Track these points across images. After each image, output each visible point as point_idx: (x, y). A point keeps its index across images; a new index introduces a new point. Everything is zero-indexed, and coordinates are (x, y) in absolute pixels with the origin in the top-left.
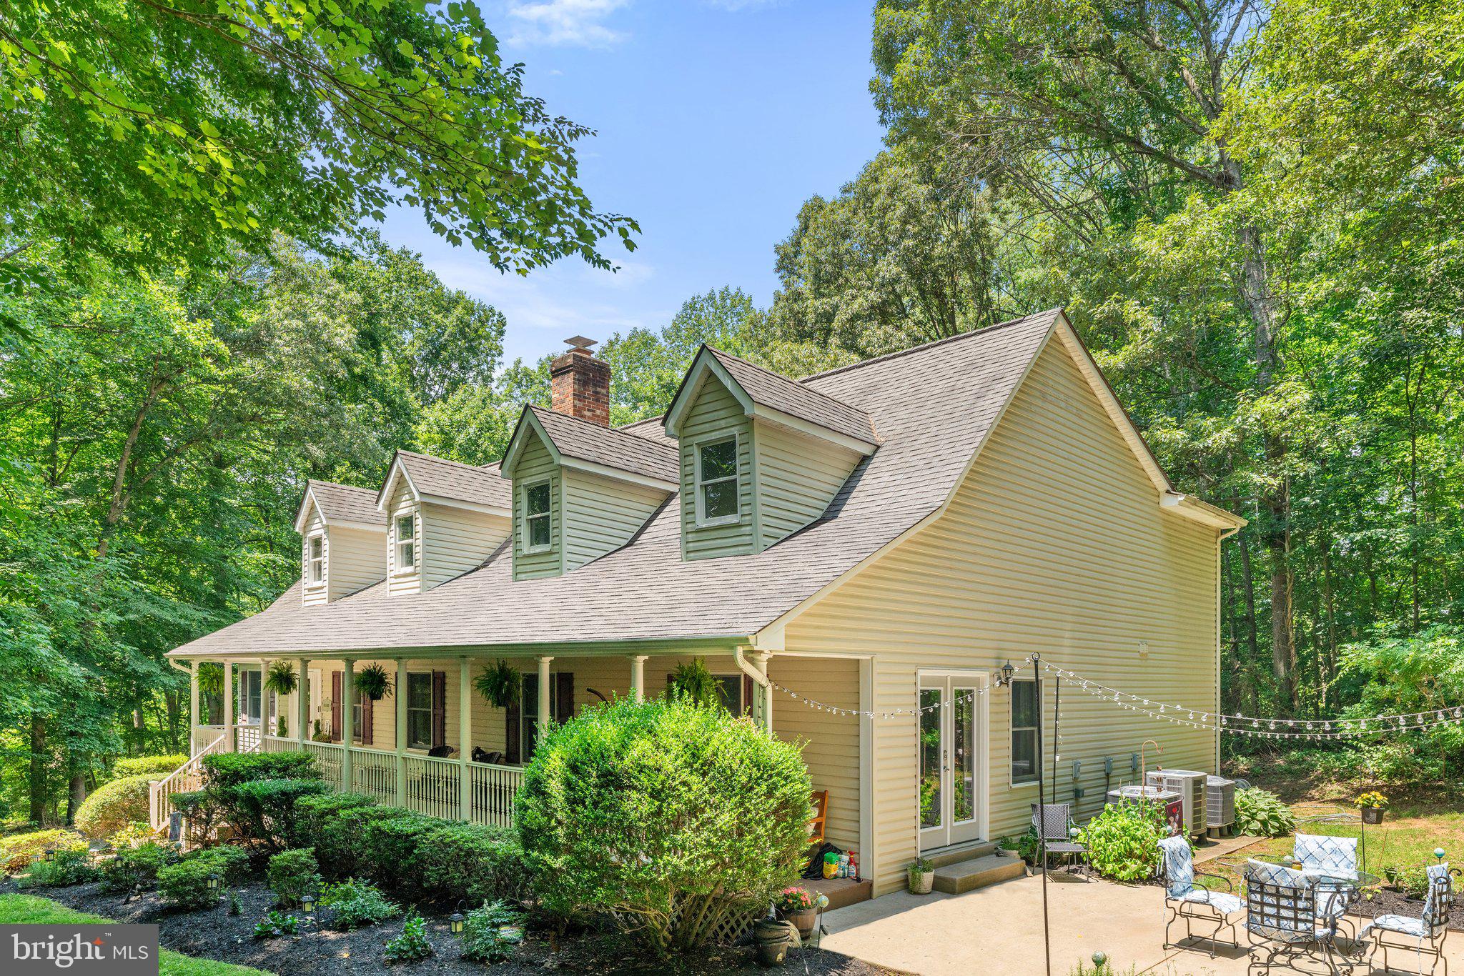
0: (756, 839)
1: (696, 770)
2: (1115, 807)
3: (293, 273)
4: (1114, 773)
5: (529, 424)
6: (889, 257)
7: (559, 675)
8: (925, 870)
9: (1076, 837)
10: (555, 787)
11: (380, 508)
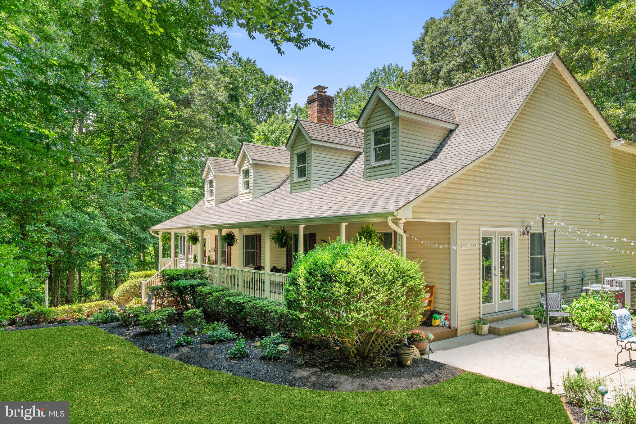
0: (396, 306)
1: (367, 273)
2: (587, 295)
3: (201, 71)
4: (586, 278)
5: (298, 128)
6: (467, 41)
7: (309, 234)
8: (484, 324)
9: (565, 309)
10: (302, 282)
11: (236, 166)
